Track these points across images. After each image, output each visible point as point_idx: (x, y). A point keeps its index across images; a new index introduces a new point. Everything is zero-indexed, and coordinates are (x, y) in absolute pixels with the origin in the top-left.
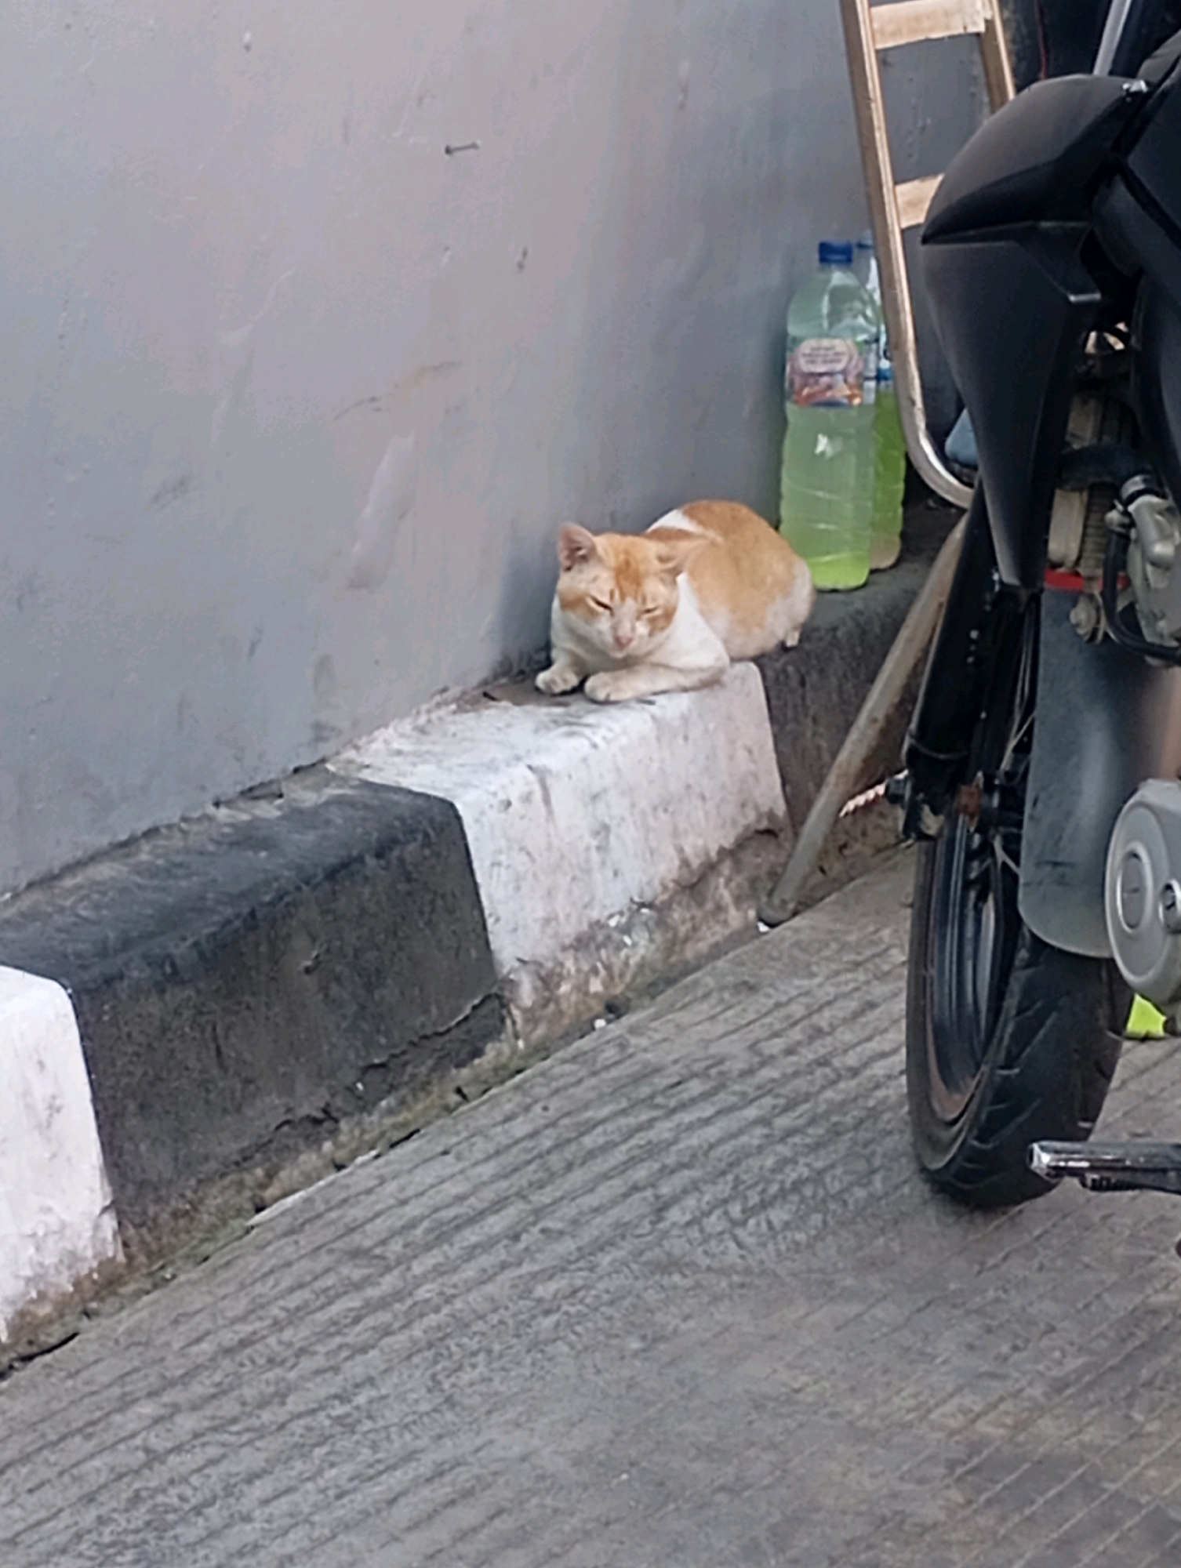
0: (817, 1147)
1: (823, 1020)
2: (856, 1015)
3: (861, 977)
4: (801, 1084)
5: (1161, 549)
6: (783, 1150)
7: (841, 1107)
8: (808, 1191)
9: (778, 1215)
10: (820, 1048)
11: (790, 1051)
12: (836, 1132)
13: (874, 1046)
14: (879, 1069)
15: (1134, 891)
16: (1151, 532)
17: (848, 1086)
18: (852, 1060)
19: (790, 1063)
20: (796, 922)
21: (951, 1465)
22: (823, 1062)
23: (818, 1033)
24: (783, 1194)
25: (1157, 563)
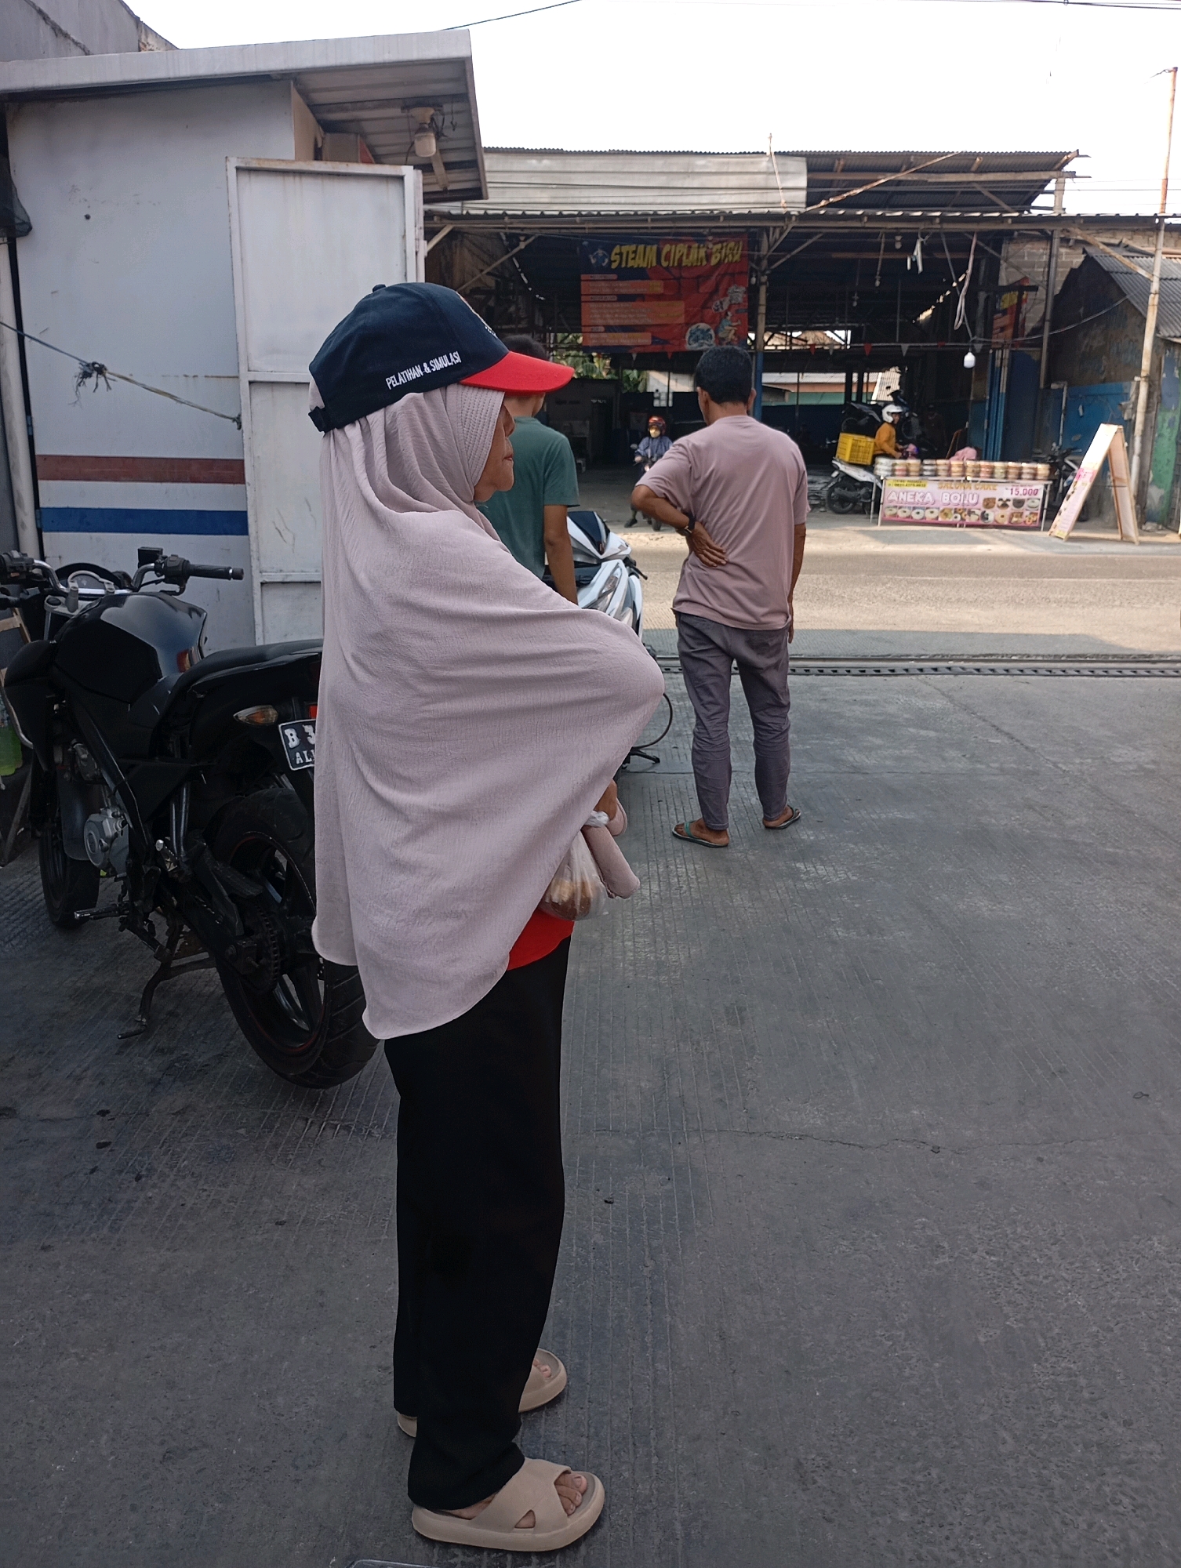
0: (22, 923)
1: (20, 889)
2: (29, 886)
3: (30, 875)
4: (17, 906)
5: (84, 756)
6: (14, 925)
7: (28, 910)
8: (21, 934)
9: (14, 942)
10: (21, 896)
11: (12, 899)
12: (28, 918)
13: (36, 892)
14: (38, 899)
15: (92, 843)
16: (80, 753)
17: (30, 904)
18: (30, 897)
19: (12, 902)
20: (10, 864)
21: (70, 996)
22: (22, 900)
23: (19, 893)
24: (15, 936)
25: (84, 760)
